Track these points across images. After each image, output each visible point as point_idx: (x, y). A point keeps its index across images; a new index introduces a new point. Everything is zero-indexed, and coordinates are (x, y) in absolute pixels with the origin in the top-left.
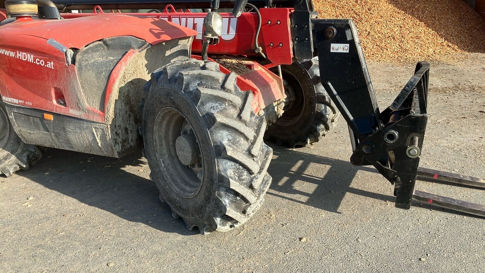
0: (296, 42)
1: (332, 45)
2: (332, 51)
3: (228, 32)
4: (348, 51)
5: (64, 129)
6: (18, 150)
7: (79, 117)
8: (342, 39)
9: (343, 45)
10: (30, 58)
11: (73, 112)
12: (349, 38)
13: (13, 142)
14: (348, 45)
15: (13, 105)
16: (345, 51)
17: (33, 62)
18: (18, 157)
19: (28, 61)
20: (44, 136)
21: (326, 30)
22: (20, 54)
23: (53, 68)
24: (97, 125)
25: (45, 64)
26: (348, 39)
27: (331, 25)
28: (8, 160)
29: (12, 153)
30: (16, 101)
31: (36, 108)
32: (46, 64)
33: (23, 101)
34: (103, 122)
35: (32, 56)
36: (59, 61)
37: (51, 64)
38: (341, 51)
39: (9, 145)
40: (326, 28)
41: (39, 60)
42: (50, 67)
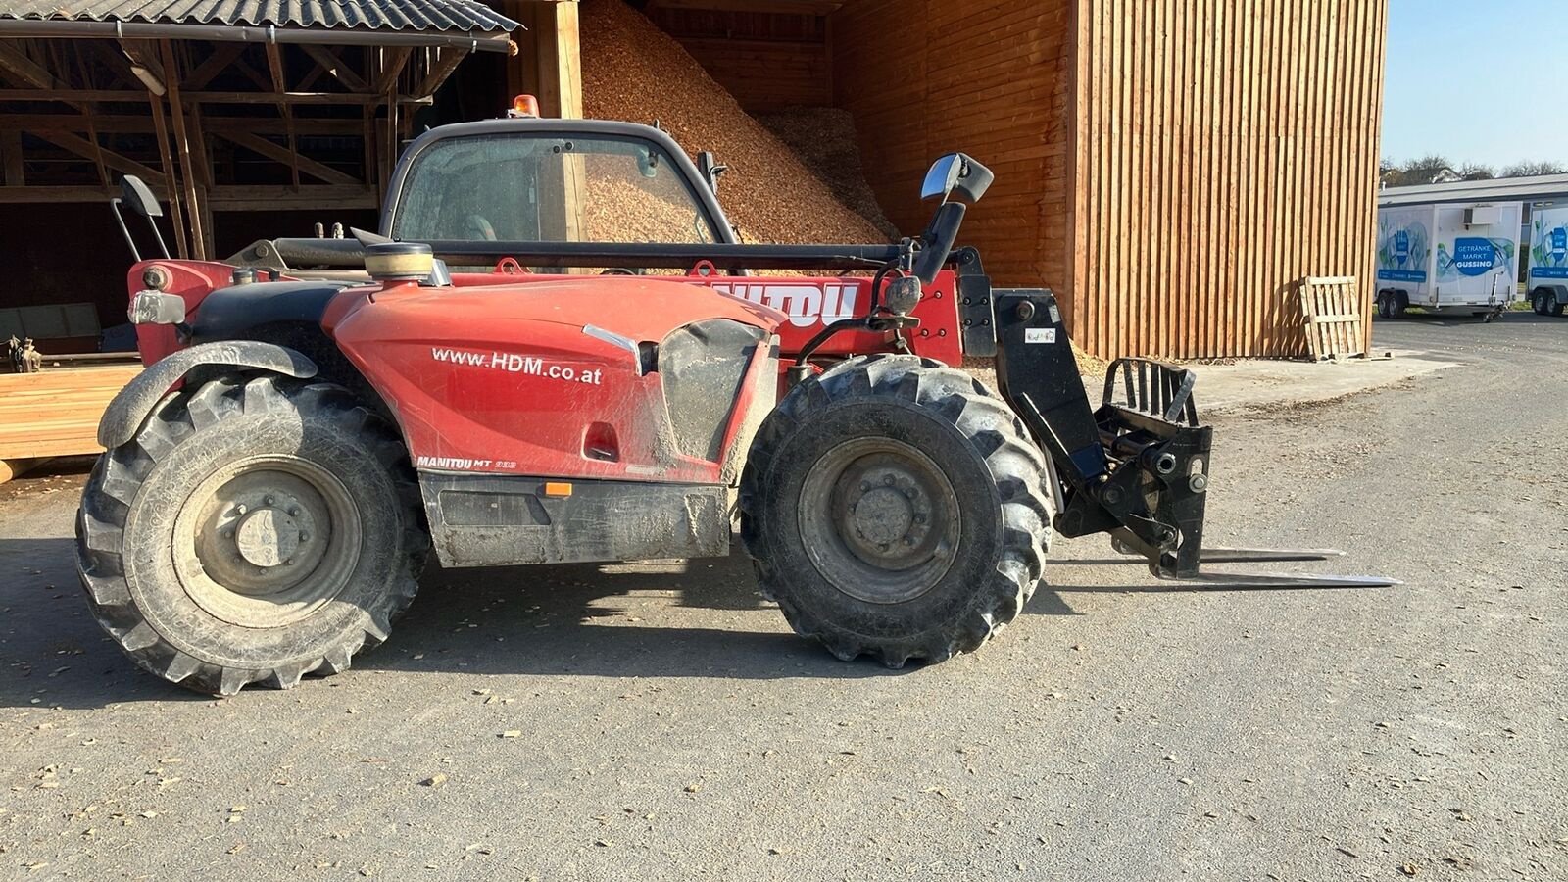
0: (967, 328)
1: (1028, 331)
2: (1027, 341)
3: (837, 311)
4: (1054, 341)
5: (601, 510)
6: (379, 598)
7: (654, 479)
8: (1043, 321)
9: (1047, 330)
10: (533, 365)
11: (634, 471)
12: (1055, 319)
13: (367, 578)
14: (1054, 330)
15: (451, 473)
16: (1049, 341)
17: (539, 373)
18: (374, 619)
19: (526, 371)
20: (532, 536)
21: (1019, 307)
22: (502, 358)
23: (597, 382)
24: (695, 491)
25: (575, 377)
26: (1053, 322)
27: (1026, 298)
28: (351, 627)
29: (363, 606)
30: (465, 464)
31: (526, 473)
32: (578, 374)
33: (488, 462)
34: (717, 482)
35: (539, 361)
36: (619, 367)
37: (594, 376)
38: (1042, 340)
39: (356, 588)
40: (1018, 304)
41: (558, 368)
42: (590, 381)
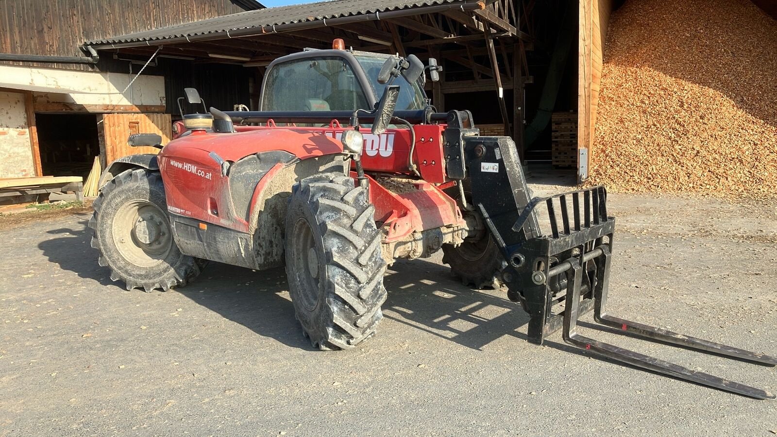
0: (448, 160)
1: (483, 164)
2: (482, 170)
3: (386, 149)
4: (497, 171)
5: (215, 238)
6: (177, 263)
7: (228, 227)
8: (491, 158)
9: (493, 164)
10: (193, 169)
11: (223, 222)
12: (498, 157)
13: (173, 254)
14: (497, 164)
15: (176, 214)
16: (495, 171)
17: (195, 173)
18: (176, 271)
19: (192, 172)
20: (198, 246)
21: (475, 149)
22: (186, 165)
23: (210, 179)
24: (242, 235)
26: (497, 159)
27: (481, 143)
28: (167, 273)
29: (172, 265)
30: (178, 210)
31: (194, 217)
32: (206, 175)
33: (184, 211)
34: (247, 232)
35: (196, 168)
36: (216, 172)
37: (209, 176)
38: (491, 170)
39: (170, 257)
40: (476, 146)
41: (200, 171)
42: (208, 178)
